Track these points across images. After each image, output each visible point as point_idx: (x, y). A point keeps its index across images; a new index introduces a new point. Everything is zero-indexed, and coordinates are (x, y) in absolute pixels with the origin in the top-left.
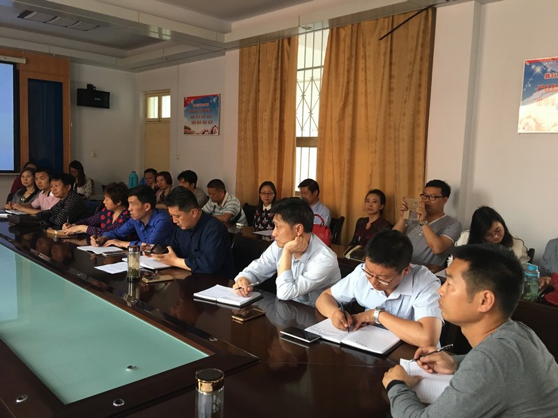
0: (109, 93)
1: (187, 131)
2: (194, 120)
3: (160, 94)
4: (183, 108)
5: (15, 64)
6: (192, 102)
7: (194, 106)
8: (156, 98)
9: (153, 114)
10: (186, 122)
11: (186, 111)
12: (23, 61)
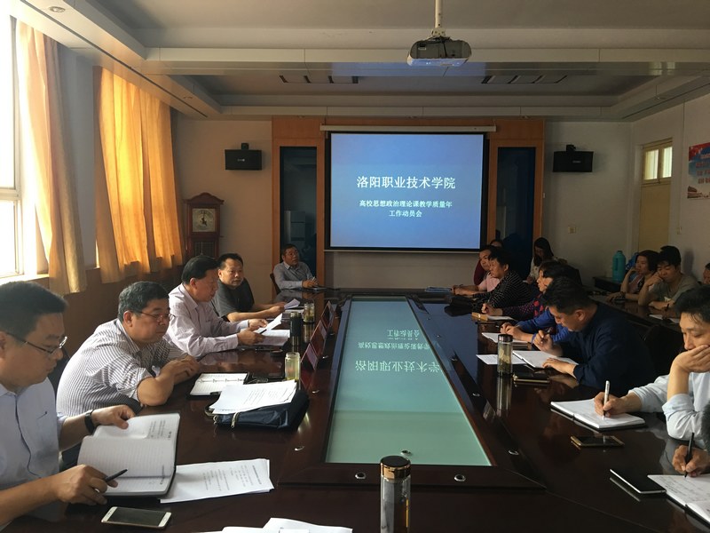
0: (592, 153)
1: (692, 193)
2: (700, 177)
3: (660, 146)
4: (686, 162)
5: (485, 134)
6: (699, 152)
7: (703, 157)
8: (657, 152)
9: (652, 174)
10: (690, 180)
11: (691, 166)
12: (494, 129)
